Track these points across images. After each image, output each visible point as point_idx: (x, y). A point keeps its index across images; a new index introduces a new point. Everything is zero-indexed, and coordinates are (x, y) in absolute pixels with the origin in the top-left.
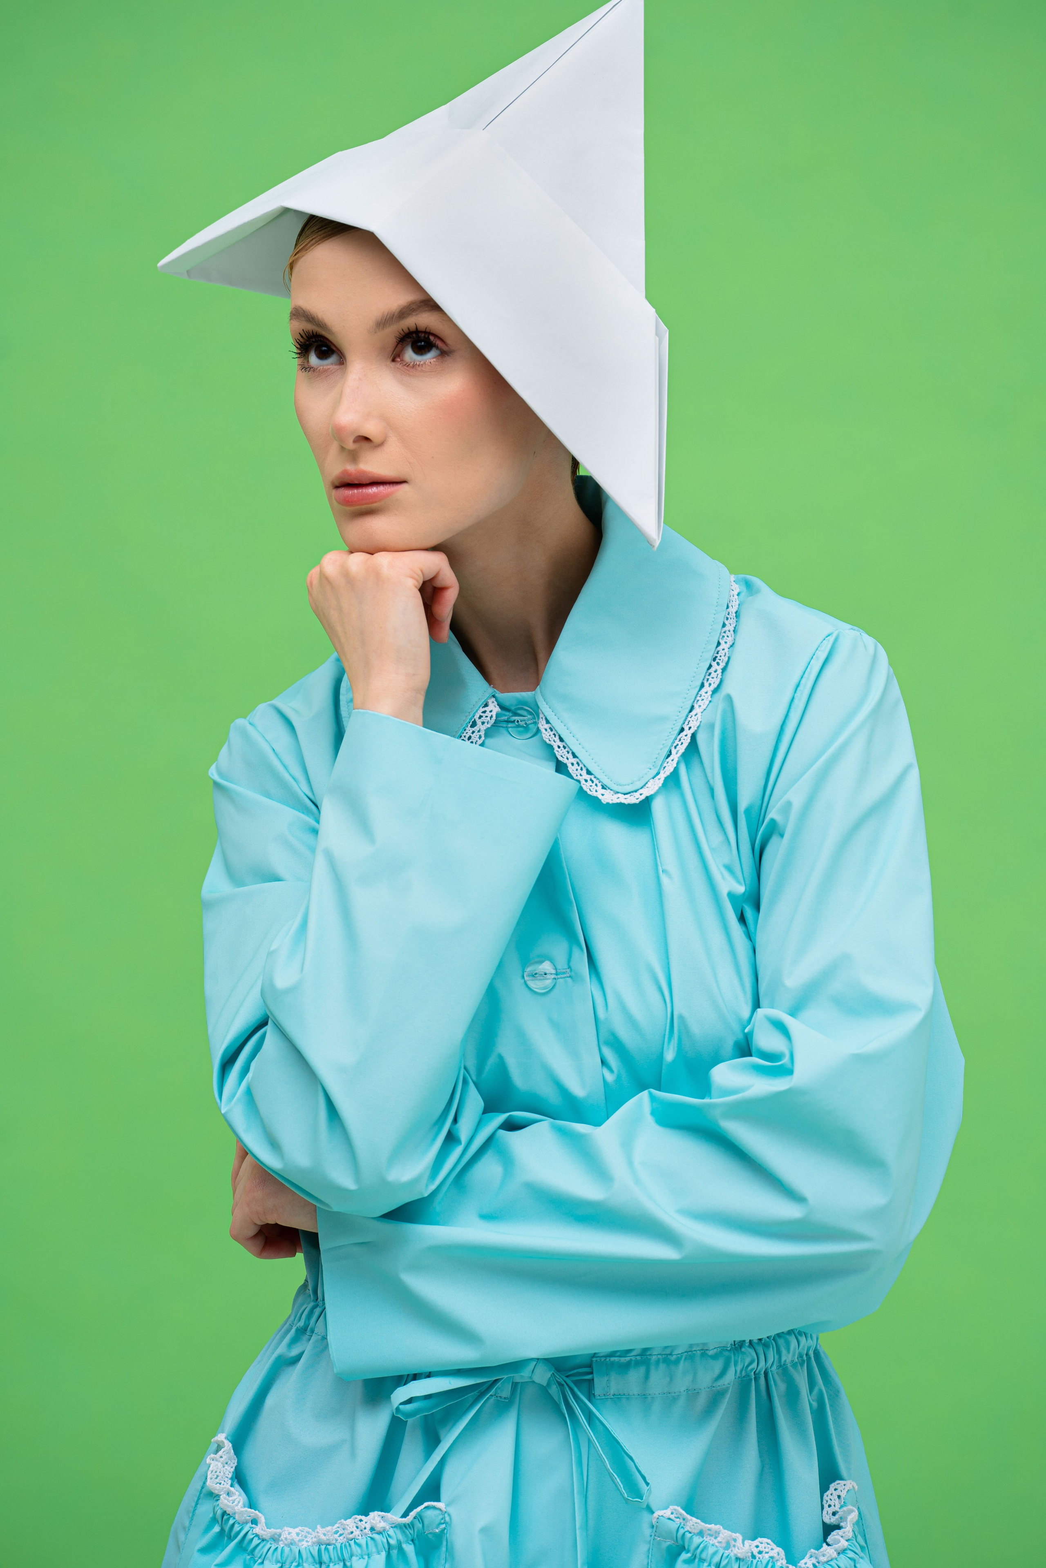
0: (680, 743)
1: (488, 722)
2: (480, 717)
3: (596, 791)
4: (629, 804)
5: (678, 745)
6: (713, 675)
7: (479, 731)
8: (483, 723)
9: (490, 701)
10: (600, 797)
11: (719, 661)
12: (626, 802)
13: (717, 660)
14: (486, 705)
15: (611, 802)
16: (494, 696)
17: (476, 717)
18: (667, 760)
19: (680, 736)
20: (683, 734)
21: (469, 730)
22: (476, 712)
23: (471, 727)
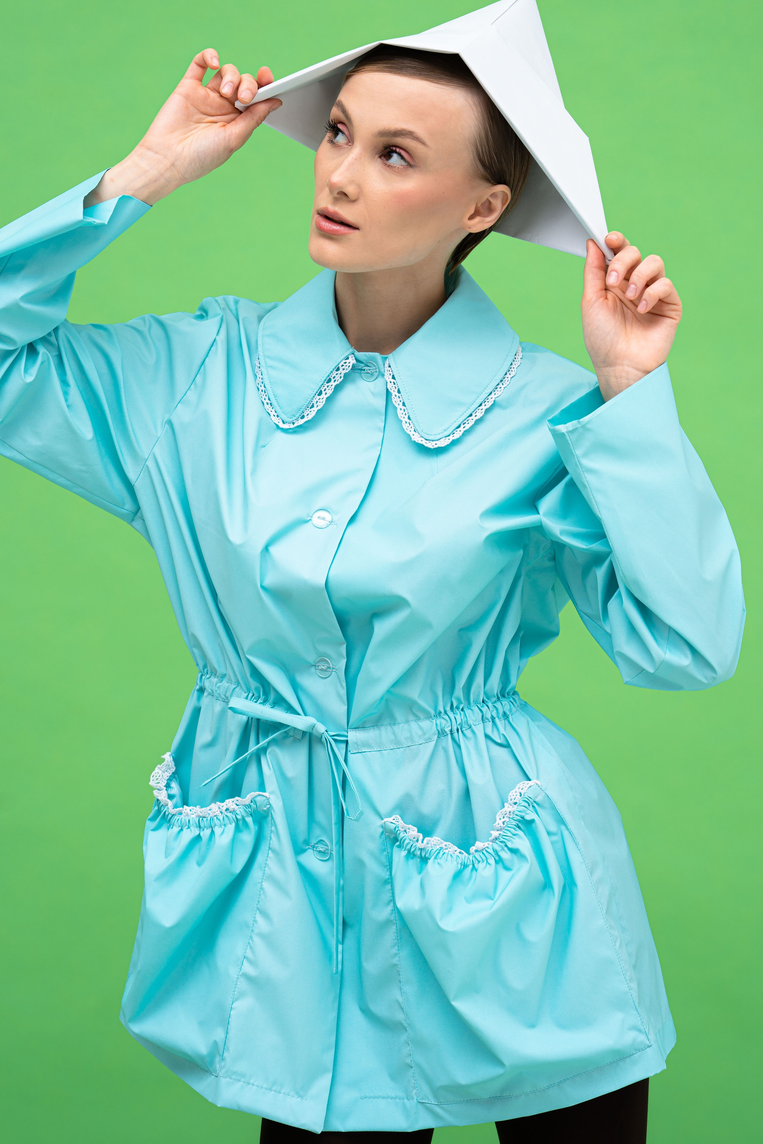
0: (467, 422)
1: (347, 369)
2: (342, 366)
3: (410, 431)
4: (427, 447)
5: (465, 423)
6: (498, 389)
7: (340, 374)
8: (344, 369)
9: (350, 357)
10: (412, 436)
11: (503, 383)
12: (426, 445)
13: (503, 382)
14: (348, 358)
15: (417, 441)
16: (353, 354)
17: (340, 365)
18: (457, 430)
19: (469, 418)
20: (470, 418)
21: (335, 373)
22: (341, 362)
23: (336, 371)
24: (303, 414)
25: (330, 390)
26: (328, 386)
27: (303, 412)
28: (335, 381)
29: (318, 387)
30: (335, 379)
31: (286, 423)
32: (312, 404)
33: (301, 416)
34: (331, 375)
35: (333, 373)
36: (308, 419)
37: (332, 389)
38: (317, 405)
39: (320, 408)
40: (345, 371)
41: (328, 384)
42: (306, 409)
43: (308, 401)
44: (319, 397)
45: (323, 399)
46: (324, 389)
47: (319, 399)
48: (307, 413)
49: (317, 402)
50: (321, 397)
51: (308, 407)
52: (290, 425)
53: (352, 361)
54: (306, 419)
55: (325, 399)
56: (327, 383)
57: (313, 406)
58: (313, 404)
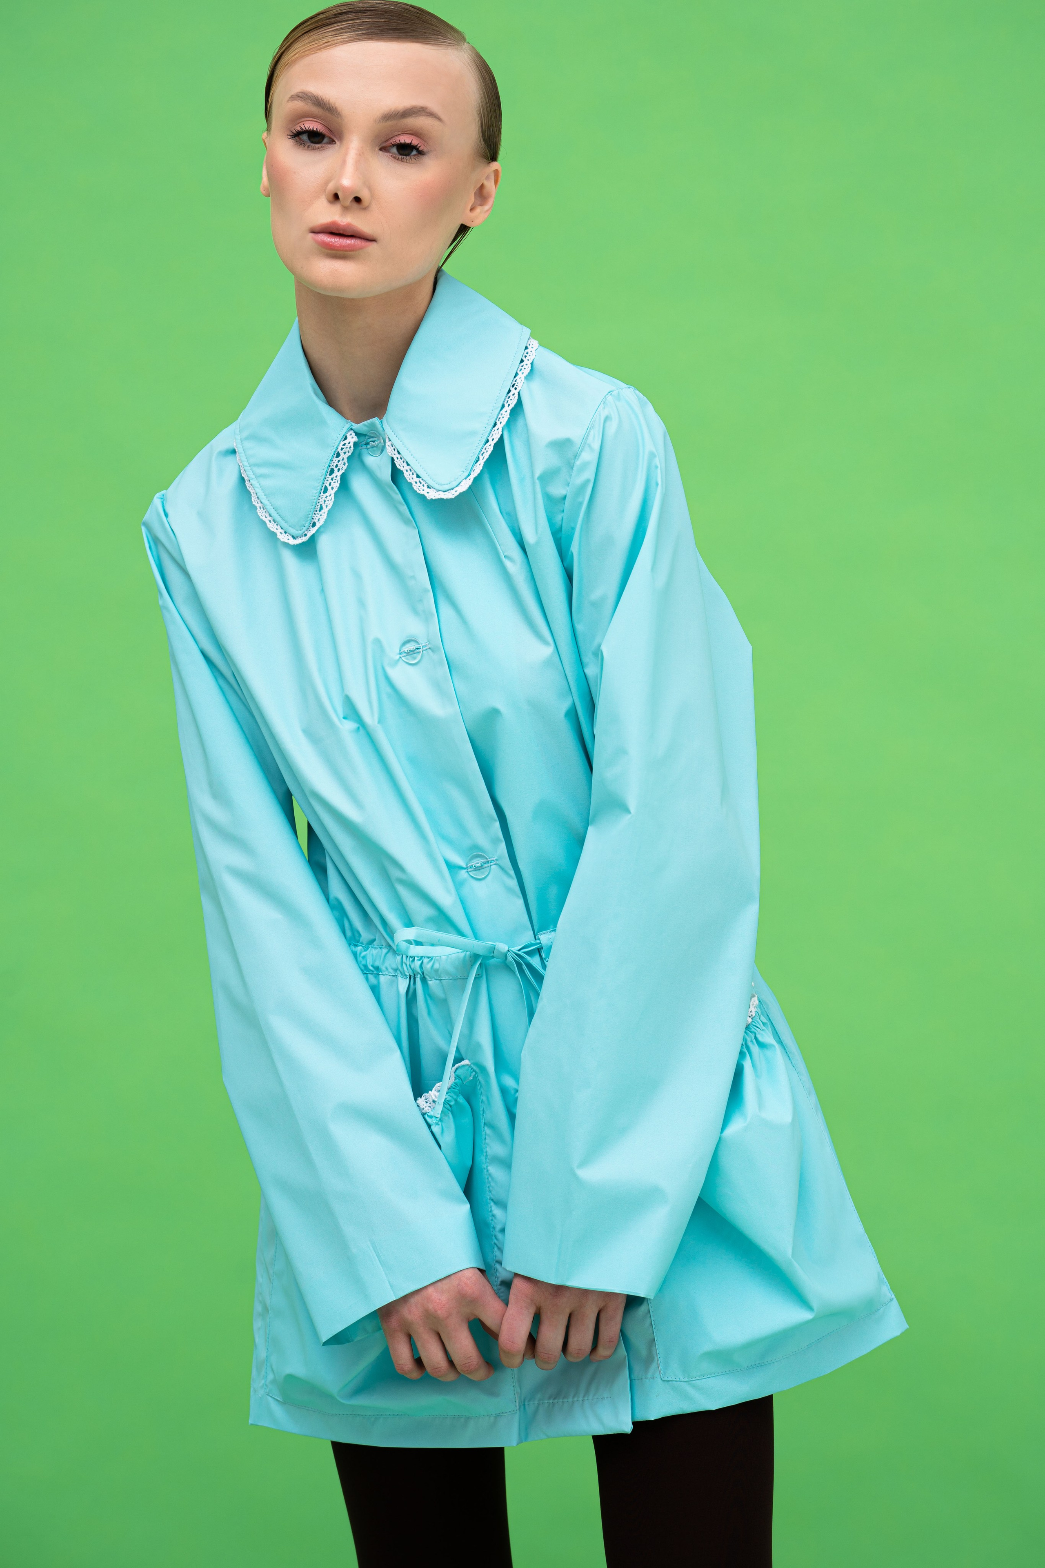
0: (485, 451)
1: (348, 451)
2: (342, 449)
3: (423, 490)
4: (447, 500)
5: (484, 453)
7: (343, 460)
8: (345, 453)
9: (348, 435)
10: (426, 495)
11: (516, 387)
12: (445, 498)
14: (346, 438)
15: (434, 498)
16: (351, 428)
17: (339, 449)
18: (476, 465)
19: (485, 446)
20: (488, 444)
21: (336, 460)
22: (339, 445)
23: (336, 457)
24: (313, 521)
25: (336, 482)
26: (332, 479)
27: (313, 519)
28: (339, 470)
29: (321, 483)
30: (338, 468)
31: (297, 537)
32: (319, 506)
33: (312, 524)
34: (332, 464)
35: (333, 461)
36: (320, 524)
37: (338, 481)
38: (326, 505)
39: (330, 508)
40: (348, 455)
41: (332, 476)
42: (315, 514)
43: (314, 504)
44: (325, 495)
45: (330, 495)
46: (328, 484)
47: (326, 498)
48: (317, 518)
49: (325, 501)
50: (327, 494)
51: (316, 511)
52: (302, 538)
53: (352, 439)
54: (318, 525)
55: (334, 495)
56: (330, 475)
57: (321, 508)
58: (321, 505)
